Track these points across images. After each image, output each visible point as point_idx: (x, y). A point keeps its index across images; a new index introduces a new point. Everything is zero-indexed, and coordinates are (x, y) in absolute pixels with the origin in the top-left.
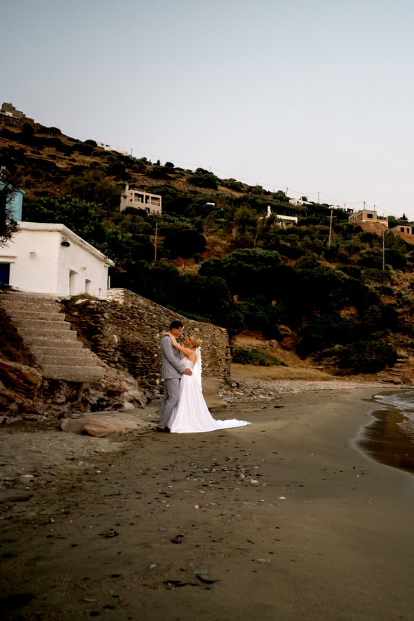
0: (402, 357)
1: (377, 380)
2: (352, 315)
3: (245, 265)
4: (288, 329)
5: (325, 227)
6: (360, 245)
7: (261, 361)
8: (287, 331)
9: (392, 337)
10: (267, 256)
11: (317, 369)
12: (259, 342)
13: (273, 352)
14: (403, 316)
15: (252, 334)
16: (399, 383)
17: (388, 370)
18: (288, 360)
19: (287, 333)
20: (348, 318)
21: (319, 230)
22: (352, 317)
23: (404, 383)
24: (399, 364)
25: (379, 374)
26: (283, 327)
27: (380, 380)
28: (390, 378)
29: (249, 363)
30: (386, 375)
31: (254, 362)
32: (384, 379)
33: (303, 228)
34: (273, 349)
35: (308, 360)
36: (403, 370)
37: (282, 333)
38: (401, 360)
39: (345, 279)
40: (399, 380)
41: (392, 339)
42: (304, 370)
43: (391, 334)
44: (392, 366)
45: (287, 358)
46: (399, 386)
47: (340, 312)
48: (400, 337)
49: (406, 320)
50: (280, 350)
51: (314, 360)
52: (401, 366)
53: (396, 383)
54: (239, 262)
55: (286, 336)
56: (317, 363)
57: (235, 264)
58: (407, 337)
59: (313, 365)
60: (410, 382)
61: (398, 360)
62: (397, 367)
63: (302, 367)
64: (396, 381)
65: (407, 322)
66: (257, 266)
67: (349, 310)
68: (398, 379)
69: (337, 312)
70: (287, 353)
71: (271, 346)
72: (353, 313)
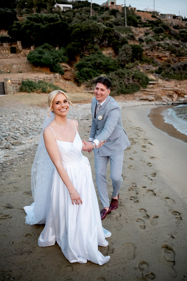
0: (152, 80)
1: (135, 99)
2: (110, 54)
3: (35, 24)
4: (67, 66)
5: (88, 8)
6: (110, 16)
7: (43, 89)
8: (66, 67)
9: (140, 66)
10: (50, 17)
11: (89, 93)
12: (46, 76)
13: (57, 82)
14: (146, 52)
15: (43, 71)
16: (153, 100)
17: (142, 91)
18: (67, 88)
19: (67, 69)
20: (108, 56)
21: (85, 10)
22: (110, 55)
23: (156, 100)
24: (151, 86)
25: (136, 94)
26: (64, 64)
27: (137, 98)
28: (145, 97)
29: (33, 92)
30: (142, 94)
31: (37, 90)
32: (141, 98)
33: (76, 10)
34: (57, 80)
35: (83, 87)
36: (155, 90)
37: (64, 69)
38: (152, 82)
39: (104, 28)
40: (153, 98)
41: (141, 68)
42: (79, 95)
43: (140, 65)
44: (146, 88)
45: (67, 86)
46: (153, 103)
47: (102, 52)
48: (146, 66)
49: (149, 54)
50: (62, 81)
51: (86, 86)
52: (152, 87)
53: (150, 101)
54: (32, 22)
55: (66, 71)
56: (89, 88)
57: (29, 24)
58: (151, 66)
59: (86, 90)
60: (161, 99)
61: (150, 82)
62: (150, 88)
63: (78, 92)
64: (150, 99)
65: (150, 55)
66: (44, 24)
67: (108, 50)
68: (151, 98)
69: (101, 52)
70: (67, 82)
71: (56, 78)
72: (111, 52)
